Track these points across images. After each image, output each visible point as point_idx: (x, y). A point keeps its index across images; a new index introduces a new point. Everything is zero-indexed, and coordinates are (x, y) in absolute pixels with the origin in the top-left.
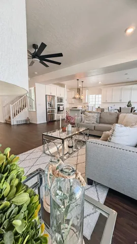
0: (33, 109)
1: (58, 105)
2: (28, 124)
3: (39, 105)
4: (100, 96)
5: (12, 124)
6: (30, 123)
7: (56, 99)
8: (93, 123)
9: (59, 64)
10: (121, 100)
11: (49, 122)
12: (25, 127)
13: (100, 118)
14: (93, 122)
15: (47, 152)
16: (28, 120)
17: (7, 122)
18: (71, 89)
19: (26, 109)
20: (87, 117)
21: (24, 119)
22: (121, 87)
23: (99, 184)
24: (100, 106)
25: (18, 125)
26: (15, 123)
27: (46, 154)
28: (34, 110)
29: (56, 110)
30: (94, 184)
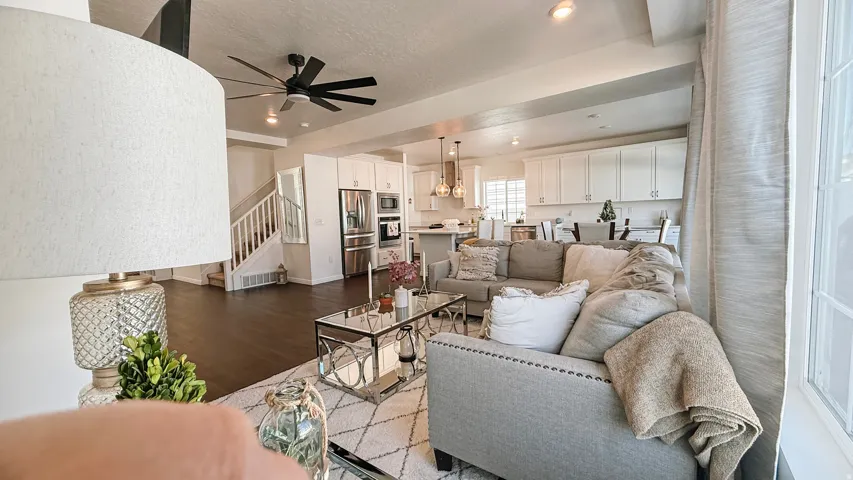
0: (298, 236)
1: (382, 219)
2: (283, 287)
3: (319, 222)
4: (522, 184)
5: (229, 288)
6: (289, 284)
7: (374, 199)
8: (486, 280)
9: (371, 102)
10: (588, 197)
11: (353, 277)
12: (270, 298)
13: (509, 260)
14: (485, 275)
15: (331, 377)
16: (282, 272)
17: (213, 283)
18: (425, 164)
19: (275, 238)
20: (467, 259)
21: (268, 271)
22: (585, 154)
23: (472, 466)
24: (524, 217)
25: (247, 291)
26: (239, 286)
27: (328, 384)
28: (302, 240)
29: (375, 237)
30: (456, 469)
